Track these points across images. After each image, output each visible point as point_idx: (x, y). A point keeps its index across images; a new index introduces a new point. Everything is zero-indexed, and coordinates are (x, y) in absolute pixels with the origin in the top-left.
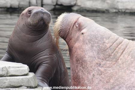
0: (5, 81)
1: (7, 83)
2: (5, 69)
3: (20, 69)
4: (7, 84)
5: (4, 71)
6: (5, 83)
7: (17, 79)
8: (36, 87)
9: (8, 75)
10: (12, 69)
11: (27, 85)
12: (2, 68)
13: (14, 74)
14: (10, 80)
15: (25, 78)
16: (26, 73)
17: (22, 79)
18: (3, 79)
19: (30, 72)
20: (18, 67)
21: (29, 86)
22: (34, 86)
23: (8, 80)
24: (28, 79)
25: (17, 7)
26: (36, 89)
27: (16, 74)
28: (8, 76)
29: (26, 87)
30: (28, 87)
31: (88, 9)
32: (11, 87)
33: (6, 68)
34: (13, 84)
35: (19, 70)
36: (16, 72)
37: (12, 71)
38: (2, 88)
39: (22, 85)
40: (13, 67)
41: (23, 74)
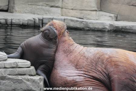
4: (16, 73)
6: (15, 72)
8: (35, 75)
9: (18, 67)
10: (20, 63)
11: (29, 74)
12: (14, 63)
13: (21, 66)
14: (19, 70)
15: (28, 69)
16: (29, 66)
17: (26, 70)
19: (31, 65)
20: (24, 63)
21: (30, 74)
22: (33, 74)
23: (17, 71)
24: (30, 70)
25: (27, 24)
26: (35, 76)
27: (23, 67)
28: (17, 68)
31: (71, 27)
32: (19, 75)
33: (16, 63)
34: (20, 73)
37: (20, 65)
39: (26, 73)
40: (21, 62)
41: (27, 67)
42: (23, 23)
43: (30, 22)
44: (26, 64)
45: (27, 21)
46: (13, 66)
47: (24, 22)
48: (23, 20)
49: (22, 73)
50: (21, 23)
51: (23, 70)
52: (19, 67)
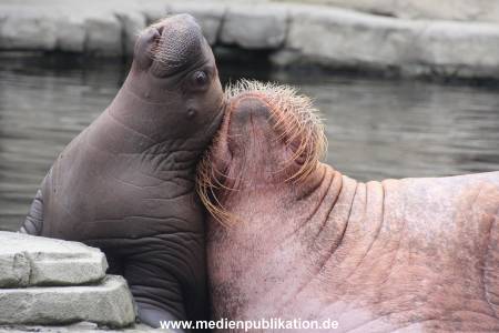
0: (24, 301)
1: (29, 310)
2: (23, 262)
3: (76, 261)
4: (28, 313)
5: (21, 266)
6: (22, 307)
7: (62, 295)
8: (129, 326)
9: (35, 281)
10: (47, 261)
11: (98, 319)
12: (15, 258)
13: (53, 277)
14: (41, 299)
15: (92, 293)
16: (96, 276)
17: (83, 296)
18: (17, 294)
20: (70, 257)
21: (106, 320)
22: (121, 322)
23: (35, 300)
24: (104, 297)
26: (129, 330)
27: (61, 280)
28: (33, 286)
29: (95, 325)
30: (100, 325)
32: (43, 325)
33: (28, 258)
34: (49, 313)
35: (74, 264)
36: (60, 271)
37: (47, 268)
38: (12, 326)
39: (83, 316)
40: (53, 256)
41: (86, 278)
42: (59, 42)
43: (97, 36)
44: (83, 266)
45: (82, 27)
46: (11, 273)
47: (64, 34)
48: (61, 24)
49: (61, 315)
50: (50, 41)
51: (67, 297)
52: (42, 279)
